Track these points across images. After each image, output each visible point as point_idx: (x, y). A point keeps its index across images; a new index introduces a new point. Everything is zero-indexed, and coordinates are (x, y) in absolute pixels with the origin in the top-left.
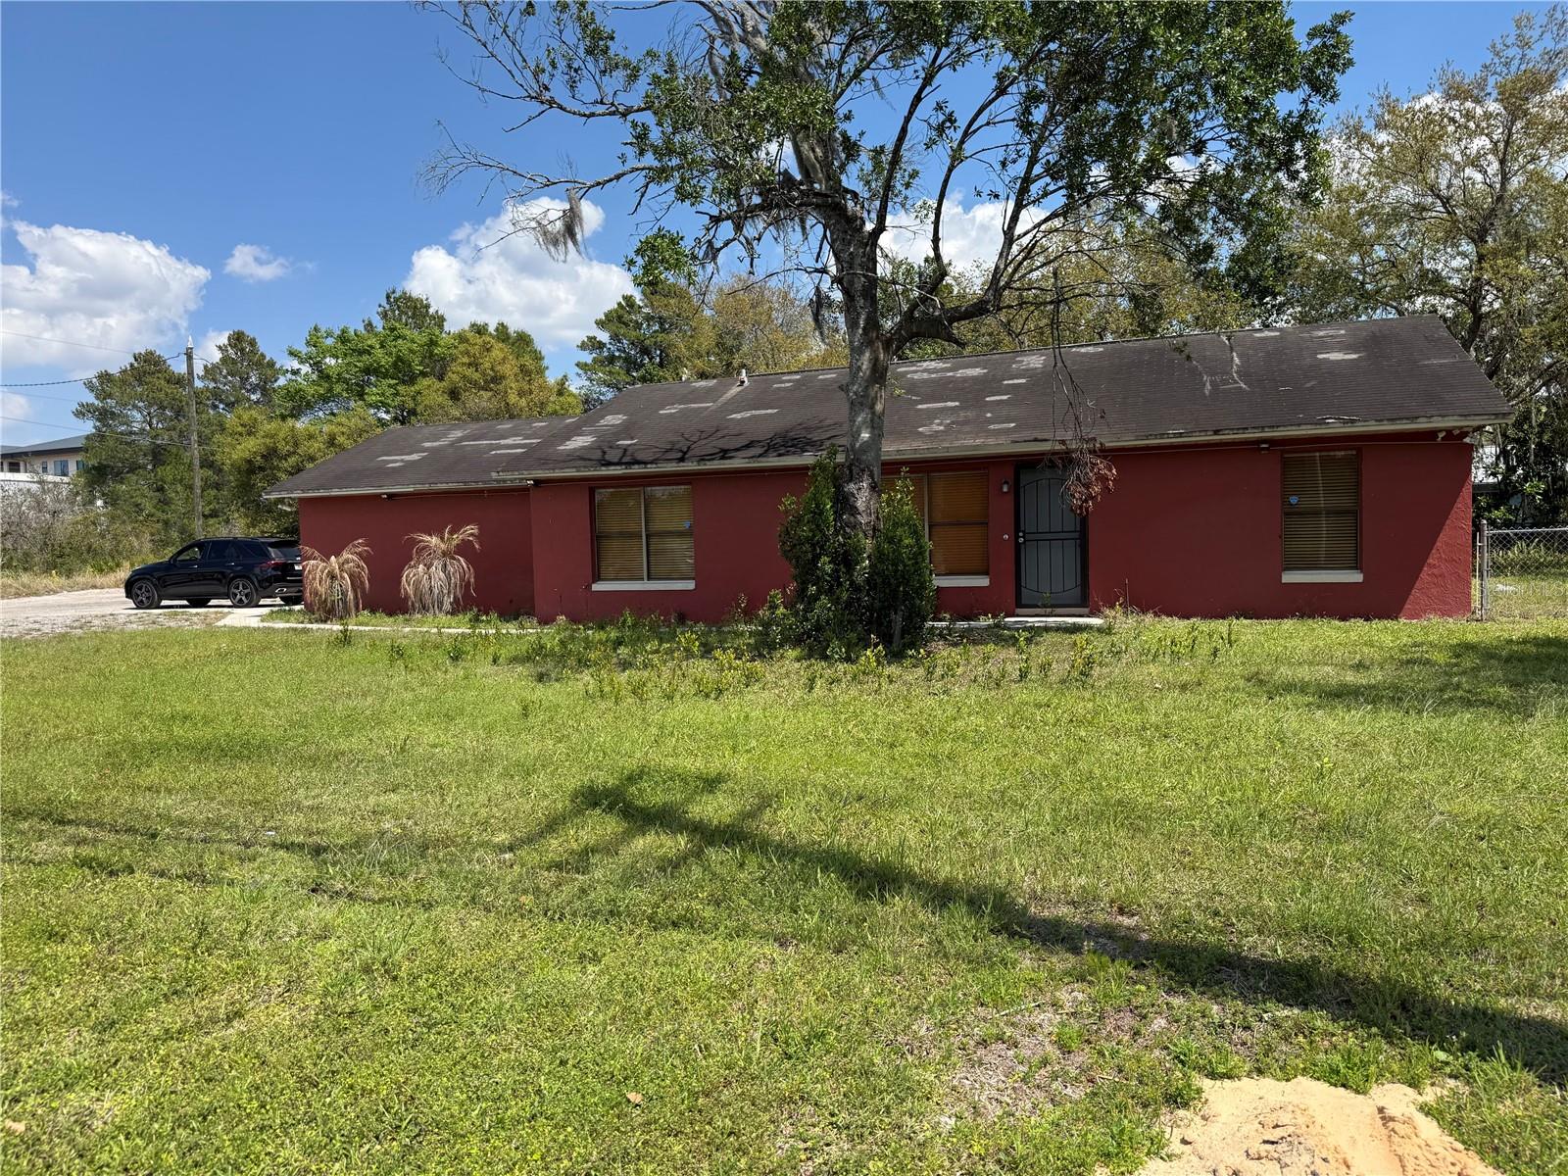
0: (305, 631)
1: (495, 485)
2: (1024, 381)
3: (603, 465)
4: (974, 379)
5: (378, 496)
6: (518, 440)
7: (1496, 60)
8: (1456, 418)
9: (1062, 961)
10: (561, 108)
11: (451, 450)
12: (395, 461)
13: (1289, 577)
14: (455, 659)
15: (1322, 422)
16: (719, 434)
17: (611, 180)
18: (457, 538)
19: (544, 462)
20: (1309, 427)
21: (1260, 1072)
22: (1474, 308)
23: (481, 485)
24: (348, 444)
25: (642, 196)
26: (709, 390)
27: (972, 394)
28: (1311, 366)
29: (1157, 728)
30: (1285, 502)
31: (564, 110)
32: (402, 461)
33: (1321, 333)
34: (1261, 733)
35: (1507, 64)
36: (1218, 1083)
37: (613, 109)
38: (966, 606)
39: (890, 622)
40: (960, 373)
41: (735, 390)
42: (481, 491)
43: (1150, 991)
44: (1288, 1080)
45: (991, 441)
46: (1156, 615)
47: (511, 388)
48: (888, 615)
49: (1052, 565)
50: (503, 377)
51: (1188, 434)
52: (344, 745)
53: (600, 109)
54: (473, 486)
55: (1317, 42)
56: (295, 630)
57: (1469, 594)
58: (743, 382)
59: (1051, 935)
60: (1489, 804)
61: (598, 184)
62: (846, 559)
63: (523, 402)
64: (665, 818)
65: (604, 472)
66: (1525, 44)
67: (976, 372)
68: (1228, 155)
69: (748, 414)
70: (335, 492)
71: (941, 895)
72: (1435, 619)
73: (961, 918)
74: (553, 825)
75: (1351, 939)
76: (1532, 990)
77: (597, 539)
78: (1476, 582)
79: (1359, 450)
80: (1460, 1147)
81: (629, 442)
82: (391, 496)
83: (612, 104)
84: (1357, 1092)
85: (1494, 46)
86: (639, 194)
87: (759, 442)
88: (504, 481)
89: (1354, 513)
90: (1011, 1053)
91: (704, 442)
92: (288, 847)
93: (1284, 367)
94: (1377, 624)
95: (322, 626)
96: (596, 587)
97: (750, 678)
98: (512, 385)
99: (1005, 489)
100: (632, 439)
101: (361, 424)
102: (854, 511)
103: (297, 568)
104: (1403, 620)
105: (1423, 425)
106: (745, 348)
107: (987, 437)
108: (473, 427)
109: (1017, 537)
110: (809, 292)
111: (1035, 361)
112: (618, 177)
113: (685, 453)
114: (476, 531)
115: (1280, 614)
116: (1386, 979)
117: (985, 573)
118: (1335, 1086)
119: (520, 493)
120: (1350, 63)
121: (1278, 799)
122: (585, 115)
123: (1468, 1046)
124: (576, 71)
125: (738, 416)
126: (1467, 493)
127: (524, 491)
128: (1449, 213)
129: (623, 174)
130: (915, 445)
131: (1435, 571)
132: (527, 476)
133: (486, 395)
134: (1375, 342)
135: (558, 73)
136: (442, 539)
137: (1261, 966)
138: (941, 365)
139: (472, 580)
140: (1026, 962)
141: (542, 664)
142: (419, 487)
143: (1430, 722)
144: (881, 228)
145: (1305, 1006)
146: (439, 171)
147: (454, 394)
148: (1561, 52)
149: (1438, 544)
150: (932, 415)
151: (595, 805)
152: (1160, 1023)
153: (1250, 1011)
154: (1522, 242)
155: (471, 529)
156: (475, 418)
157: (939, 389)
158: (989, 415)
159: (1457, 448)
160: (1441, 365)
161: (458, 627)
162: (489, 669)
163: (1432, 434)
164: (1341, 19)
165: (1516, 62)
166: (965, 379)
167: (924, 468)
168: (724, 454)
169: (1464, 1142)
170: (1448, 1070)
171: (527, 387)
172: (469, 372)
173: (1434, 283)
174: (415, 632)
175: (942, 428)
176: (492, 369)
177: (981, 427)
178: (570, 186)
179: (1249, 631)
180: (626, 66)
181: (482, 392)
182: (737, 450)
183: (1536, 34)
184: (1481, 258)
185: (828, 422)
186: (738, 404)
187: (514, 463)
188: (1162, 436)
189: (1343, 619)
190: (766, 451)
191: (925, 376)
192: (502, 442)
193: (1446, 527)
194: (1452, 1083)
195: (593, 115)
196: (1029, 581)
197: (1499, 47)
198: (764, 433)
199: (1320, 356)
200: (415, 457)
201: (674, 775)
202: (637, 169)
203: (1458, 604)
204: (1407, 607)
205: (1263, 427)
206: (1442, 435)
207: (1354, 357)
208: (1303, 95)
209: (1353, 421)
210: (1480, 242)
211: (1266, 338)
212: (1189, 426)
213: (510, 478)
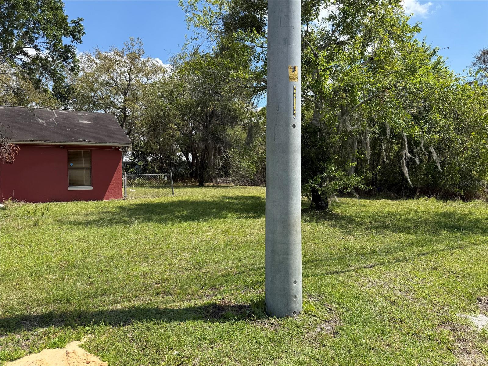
7: (126, 47)
8: (117, 143)
13: (70, 189)
15: (79, 141)
20: (75, 142)
21: (30, 353)
22: (124, 114)
28: (77, 124)
29: (17, 242)
30: (69, 165)
33: (80, 114)
34: (53, 239)
35: (129, 49)
36: (14, 362)
44: (40, 352)
46: (24, 202)
51: (35, 141)
55: (74, 24)
57: (122, 192)
66: (133, 45)
68: (46, 52)
72: (113, 200)
75: (67, 300)
76: (115, 302)
78: (123, 189)
79: (91, 150)
80: (89, 353)
84: (61, 348)
89: (90, 169)
93: (69, 123)
94: (97, 202)
104: (104, 200)
105: (108, 144)
115: (67, 200)
116: (76, 310)
118: (55, 348)
120: (84, 33)
121: (54, 260)
123: (95, 323)
126: (120, 164)
128: (116, 86)
131: (113, 186)
134: (96, 119)
137: (36, 317)
143: (106, 230)
145: (47, 326)
148: (141, 50)
149: (113, 178)
153: (30, 333)
154: (135, 98)
159: (117, 152)
160: (114, 128)
163: (111, 147)
164: (80, 20)
165: (131, 49)
169: (90, 352)
170: (89, 332)
173: (114, 105)
179: (55, 207)
183: (135, 43)
184: (125, 101)
188: (26, 141)
189: (87, 201)
193: (115, 174)
194: (89, 335)
197: (126, 44)
199: (80, 121)
203: (118, 195)
204: (105, 196)
205: (61, 141)
206: (113, 148)
207: (90, 122)
208: (71, 40)
209: (89, 142)
210: (125, 95)
211: (63, 113)
212: (36, 138)
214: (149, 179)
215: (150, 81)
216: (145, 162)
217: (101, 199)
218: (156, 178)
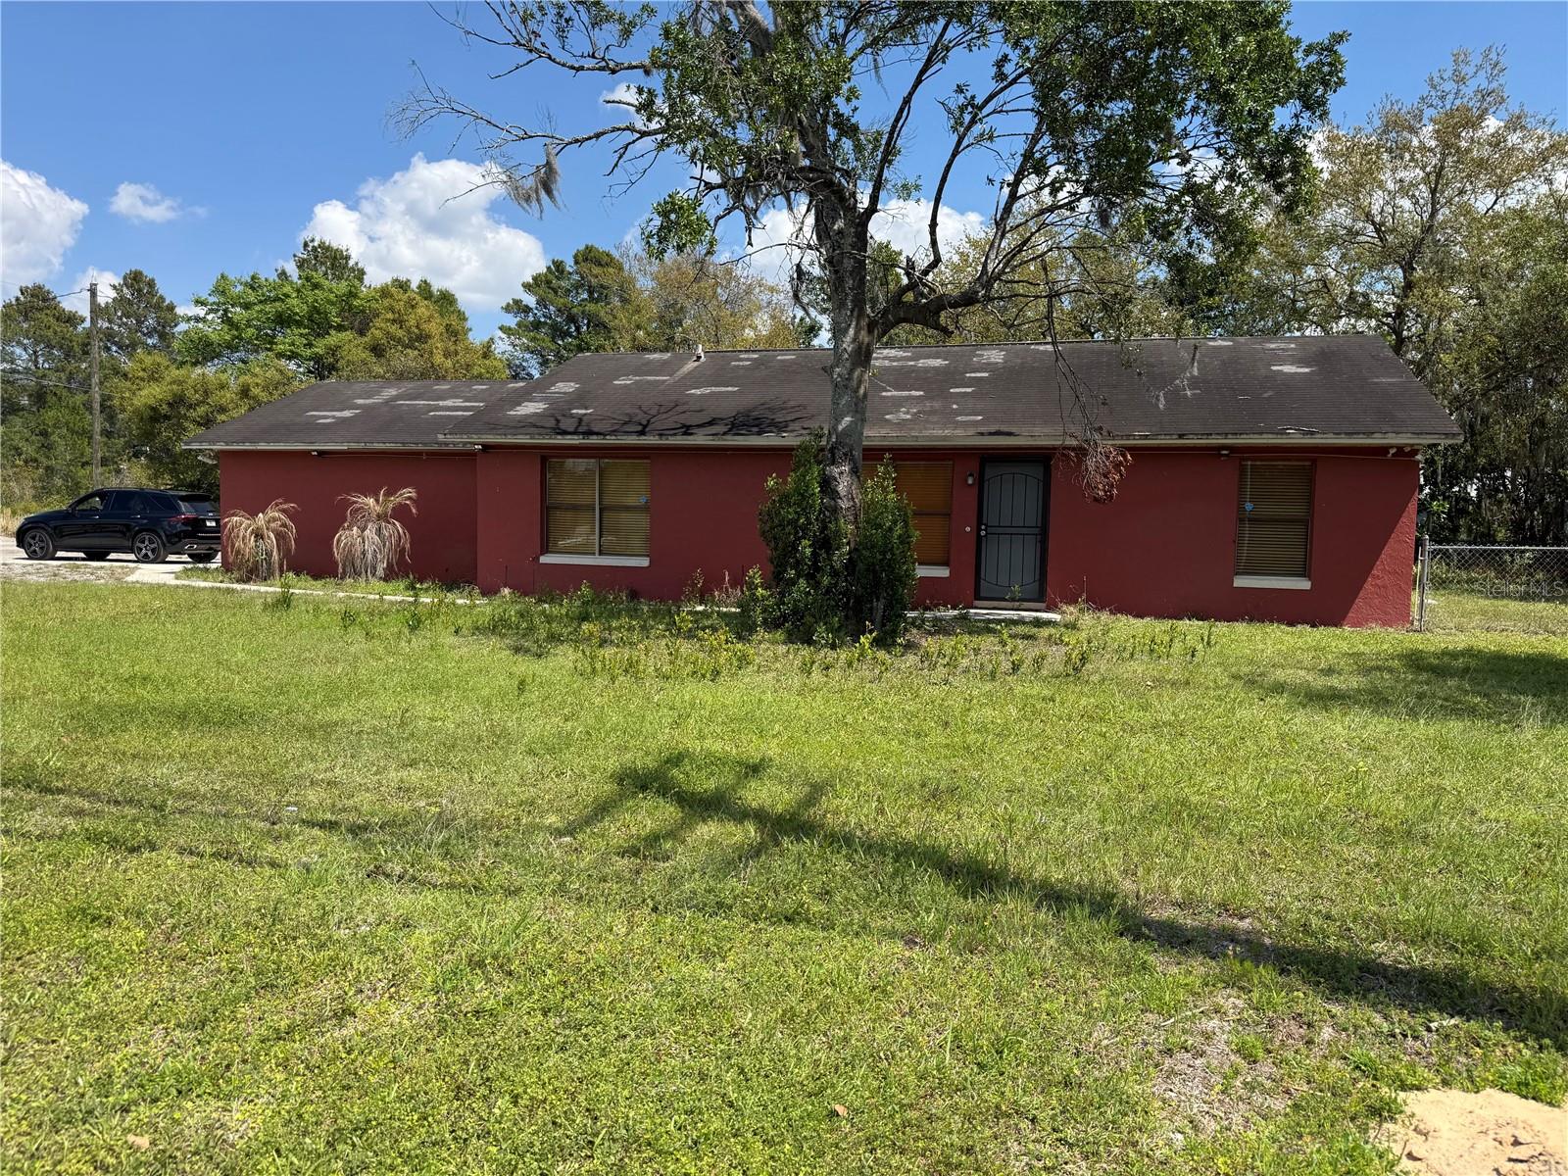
0: (229, 591)
1: (436, 447)
2: (986, 375)
3: (558, 434)
4: (935, 368)
5: (309, 452)
6: (459, 403)
7: (1433, 93)
8: (1409, 435)
9: (1199, 967)
10: (550, 58)
11: (386, 409)
12: (327, 417)
13: (1240, 582)
14: (413, 629)
15: (1282, 432)
16: (680, 409)
17: (590, 138)
18: (395, 500)
19: (493, 427)
20: (1270, 436)
21: (1446, 1084)
22: (1397, 332)
23: (420, 447)
24: (263, 396)
25: (620, 158)
26: (665, 363)
27: (936, 384)
28: (1266, 377)
30: (1241, 508)
31: (554, 61)
32: (333, 417)
33: (1273, 346)
35: (1442, 98)
36: (1413, 1095)
37: (603, 64)
38: (934, 594)
39: (871, 609)
40: (922, 363)
41: (691, 365)
42: (419, 453)
43: (1308, 1000)
44: (1478, 1092)
45: (959, 432)
46: (1112, 613)
47: (437, 348)
48: (871, 602)
49: (1011, 559)
50: (428, 336)
51: (1155, 436)
53: (589, 63)
54: (414, 447)
55: (1313, 58)
56: (219, 589)
57: (1409, 606)
58: (699, 357)
59: (1174, 939)
61: (577, 141)
62: (825, 544)
63: (449, 363)
64: (712, 805)
65: (560, 440)
66: (1460, 80)
67: (938, 362)
68: (1216, 163)
69: (708, 391)
70: (262, 446)
72: (1376, 628)
73: (1081, 923)
74: (603, 809)
77: (547, 510)
78: (1415, 598)
79: (1314, 461)
81: (583, 411)
82: (321, 453)
83: (603, 59)
84: (1550, 1104)
85: (1432, 79)
86: (617, 155)
87: (722, 419)
88: (447, 444)
89: (1306, 522)
90: (1198, 1062)
91: (664, 416)
92: (310, 824)
93: (1241, 376)
94: (1323, 630)
95: (246, 587)
96: (544, 559)
97: (743, 661)
98: (438, 345)
99: (970, 481)
100: (586, 409)
101: (278, 377)
102: (834, 495)
103: (208, 524)
104: (1348, 627)
105: (1377, 440)
106: (687, 322)
107: (955, 428)
108: (408, 386)
109: (979, 530)
110: (788, 270)
111: (996, 356)
112: (598, 136)
113: (645, 426)
114: (413, 495)
115: (1230, 616)
117: (945, 563)
118: (1526, 1098)
119: (466, 457)
120: (1341, 82)
122: (572, 68)
124: (567, 21)
125: (698, 392)
126: (1411, 508)
127: (470, 455)
128: (1380, 237)
129: (603, 134)
130: (883, 432)
131: (1378, 582)
132: (475, 441)
133: (414, 353)
134: (1324, 357)
135: (547, 23)
136: (377, 501)
137: (1402, 973)
138: (901, 353)
139: (408, 546)
140: (1169, 970)
141: (527, 640)
142: (354, 446)
144: (872, 209)
145: (1465, 1015)
146: (408, 114)
147: (377, 350)
148: (1493, 91)
149: (1383, 555)
150: (897, 403)
151: (644, 788)
152: (1327, 1033)
154: (1446, 272)
155: (408, 492)
156: (401, 376)
157: (903, 378)
158: (955, 406)
159: (1407, 465)
160: (1390, 384)
161: (397, 594)
162: (452, 640)
163: (1383, 450)
164: (1339, 38)
165: (1451, 97)
166: (927, 370)
167: (905, 456)
168: (687, 430)
171: (452, 348)
172: (393, 329)
173: (1360, 307)
174: (351, 598)
175: (908, 417)
176: (417, 327)
177: (948, 417)
178: (548, 141)
180: (621, 20)
181: (409, 351)
182: (699, 426)
183: (1471, 70)
184: (1409, 285)
185: (792, 403)
186: (695, 379)
187: (461, 426)
188: (1128, 437)
189: (1291, 624)
190: (730, 430)
191: (887, 363)
192: (441, 403)
195: (581, 68)
196: (988, 573)
197: (1436, 80)
198: (727, 410)
199: (1274, 368)
200: (347, 414)
201: (715, 761)
202: (619, 129)
203: (1398, 614)
204: (1350, 615)
205: (1227, 434)
206: (1393, 451)
207: (1307, 370)
208: (1294, 111)
209: (1312, 433)
210: (1408, 269)
211: (1220, 348)
212: (1154, 429)
213: (457, 441)
214: (1466, 562)
216: (1457, 503)
217: (1334, 619)
218: (1494, 561)
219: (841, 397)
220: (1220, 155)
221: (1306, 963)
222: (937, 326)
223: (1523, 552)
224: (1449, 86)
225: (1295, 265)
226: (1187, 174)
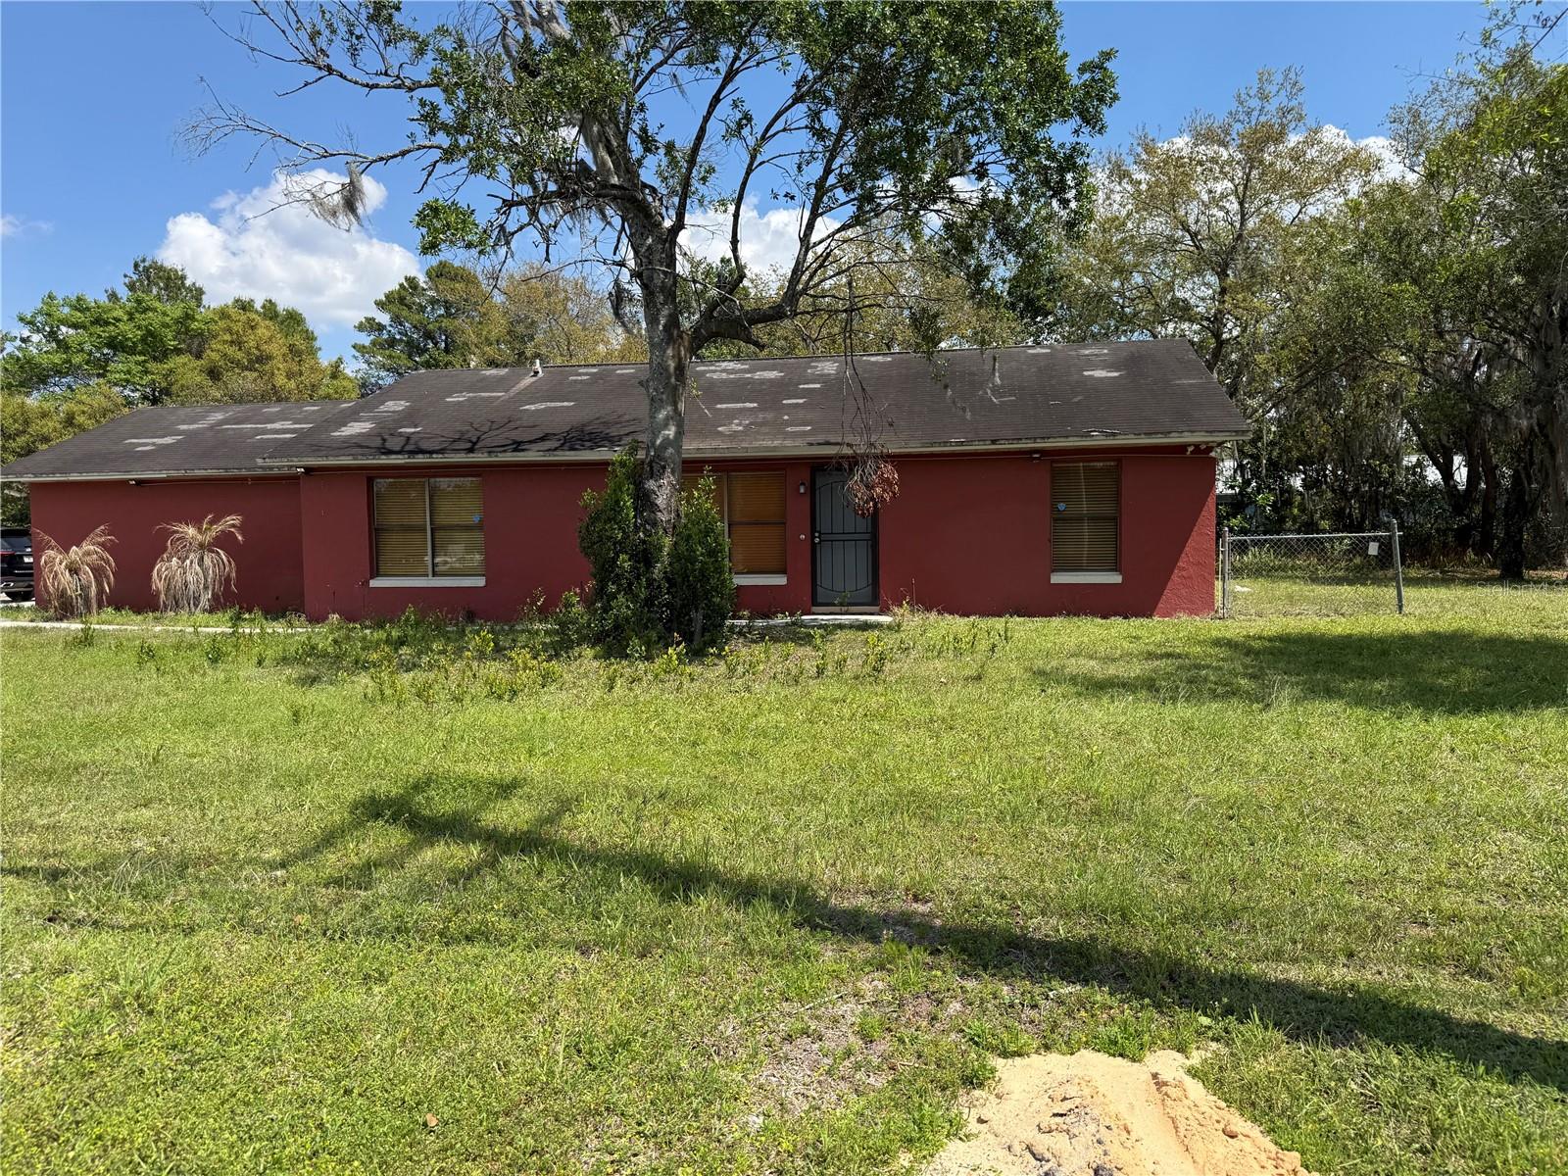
0: (38, 631)
1: (260, 472)
2: (818, 386)
3: (383, 453)
4: (771, 381)
5: (125, 482)
6: (288, 425)
7: (1240, 109)
8: (1203, 434)
9: (863, 950)
10: (341, 76)
11: (210, 434)
12: (146, 444)
13: (1057, 578)
14: (214, 661)
15: (1087, 435)
16: (512, 425)
17: (395, 156)
18: (217, 528)
19: (317, 449)
20: (1076, 439)
21: (1047, 1047)
22: (1217, 335)
23: (244, 472)
24: (89, 424)
25: (429, 175)
26: (502, 379)
27: (770, 396)
28: (1077, 382)
29: (944, 720)
30: (1054, 508)
31: (345, 78)
32: (154, 444)
33: (1087, 352)
34: (1037, 723)
35: (1249, 114)
36: (1010, 1061)
37: (399, 82)
38: (764, 604)
39: (691, 620)
40: (758, 375)
41: (528, 380)
42: (244, 479)
43: (946, 976)
44: (1072, 1054)
45: (788, 443)
46: (939, 613)
47: (279, 369)
48: (688, 614)
49: (845, 565)
50: (270, 358)
51: (969, 442)
52: (86, 758)
53: (384, 81)
54: (236, 472)
55: (1087, 76)
56: (24, 629)
57: (1213, 595)
58: (536, 373)
59: (852, 926)
60: (1235, 787)
61: (381, 159)
62: (645, 557)
63: (292, 384)
64: (456, 828)
65: (384, 460)
66: (1264, 97)
67: (773, 375)
68: (1008, 179)
69: (542, 406)
70: (74, 477)
71: (745, 892)
72: (1184, 617)
73: (765, 914)
74: (329, 839)
75: (1123, 916)
76: (1278, 955)
77: (376, 533)
78: (1218, 584)
79: (1119, 460)
80: (1223, 1104)
81: (413, 430)
82: (140, 482)
83: (398, 77)
84: (1134, 1060)
85: (1239, 96)
86: (426, 173)
87: (555, 435)
88: (271, 468)
89: (1115, 520)
90: (816, 1046)
91: (498, 432)
92: (20, 872)
93: (1053, 382)
94: (1135, 622)
95: (57, 625)
96: (374, 583)
97: (547, 678)
98: (280, 366)
99: (802, 491)
100: (416, 426)
101: (105, 403)
102: (653, 507)
103: (26, 560)
104: (1156, 618)
105: (1174, 439)
106: (539, 337)
107: (785, 439)
108: (235, 410)
109: (814, 537)
110: (606, 285)
111: (829, 367)
112: (403, 154)
113: (475, 444)
114: (237, 522)
115: (1048, 612)
116: (1156, 952)
117: (783, 572)
118: (1114, 1056)
119: (290, 481)
120: (1115, 98)
121: (1053, 785)
122: (367, 86)
123: (1228, 1011)
124: (358, 38)
125: (532, 407)
126: (1211, 502)
127: (294, 479)
128: (1196, 246)
129: (409, 151)
130: (715, 444)
131: (1184, 573)
132: (298, 464)
133: (251, 375)
134: (1133, 362)
135: (337, 40)
136: (200, 530)
137: (1045, 946)
138: (739, 366)
139: (234, 575)
140: (828, 953)
141: (314, 666)
142: (174, 474)
143: (1184, 711)
144: (680, 225)
145: (1086, 982)
146: (200, 131)
147: (214, 374)
148: (1292, 109)
149: (1187, 549)
150: (731, 415)
151: (378, 816)
152: (955, 1007)
153: (1037, 990)
154: (1257, 277)
155: (233, 520)
156: (237, 399)
157: (738, 390)
158: (786, 417)
159: (1203, 460)
160: (1191, 385)
161: (218, 626)
162: (254, 671)
163: (1182, 448)
164: (1107, 56)
165: (1256, 113)
166: (762, 382)
167: (726, 467)
168: (518, 446)
169: (1226, 1101)
170: (1210, 1034)
171: (296, 369)
172: (231, 351)
173: (1183, 311)
174: (168, 631)
175: (741, 428)
176: (257, 348)
177: (778, 428)
178: (350, 159)
179: (1022, 628)
180: (415, 38)
181: (247, 373)
182: (530, 442)
183: (1273, 88)
184: (1223, 291)
185: (627, 417)
186: (532, 395)
187: (282, 448)
188: (945, 443)
189: (1105, 617)
190: (562, 445)
191: (724, 376)
192: (269, 426)
193: (1194, 533)
194: (1214, 1045)
195: (376, 86)
196: (824, 581)
197: (1243, 96)
198: (561, 425)
199: (1085, 373)
200: (168, 440)
201: (464, 782)
202: (424, 147)
203: (1203, 603)
204: (1160, 605)
205: (1035, 438)
206: (1190, 449)
207: (1116, 374)
208: (1074, 126)
209: (1114, 434)
210: (1222, 275)
211: (1038, 355)
212: (969, 436)
213: (280, 465)
214: (1291, 550)
215: (1312, 211)
216: (1282, 494)
217: (1146, 611)
218: (1316, 548)
219: (657, 410)
220: (1011, 172)
221: (955, 943)
222: (748, 340)
223: (1343, 538)
224: (1255, 103)
225: (1122, 271)
226: (983, 189)
